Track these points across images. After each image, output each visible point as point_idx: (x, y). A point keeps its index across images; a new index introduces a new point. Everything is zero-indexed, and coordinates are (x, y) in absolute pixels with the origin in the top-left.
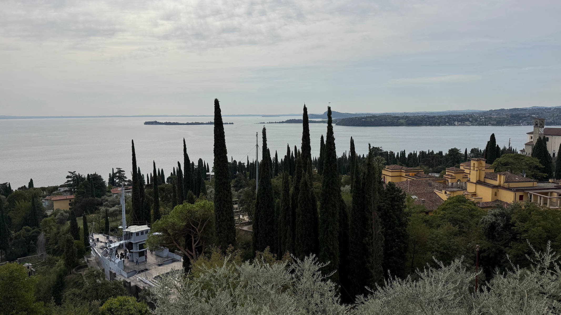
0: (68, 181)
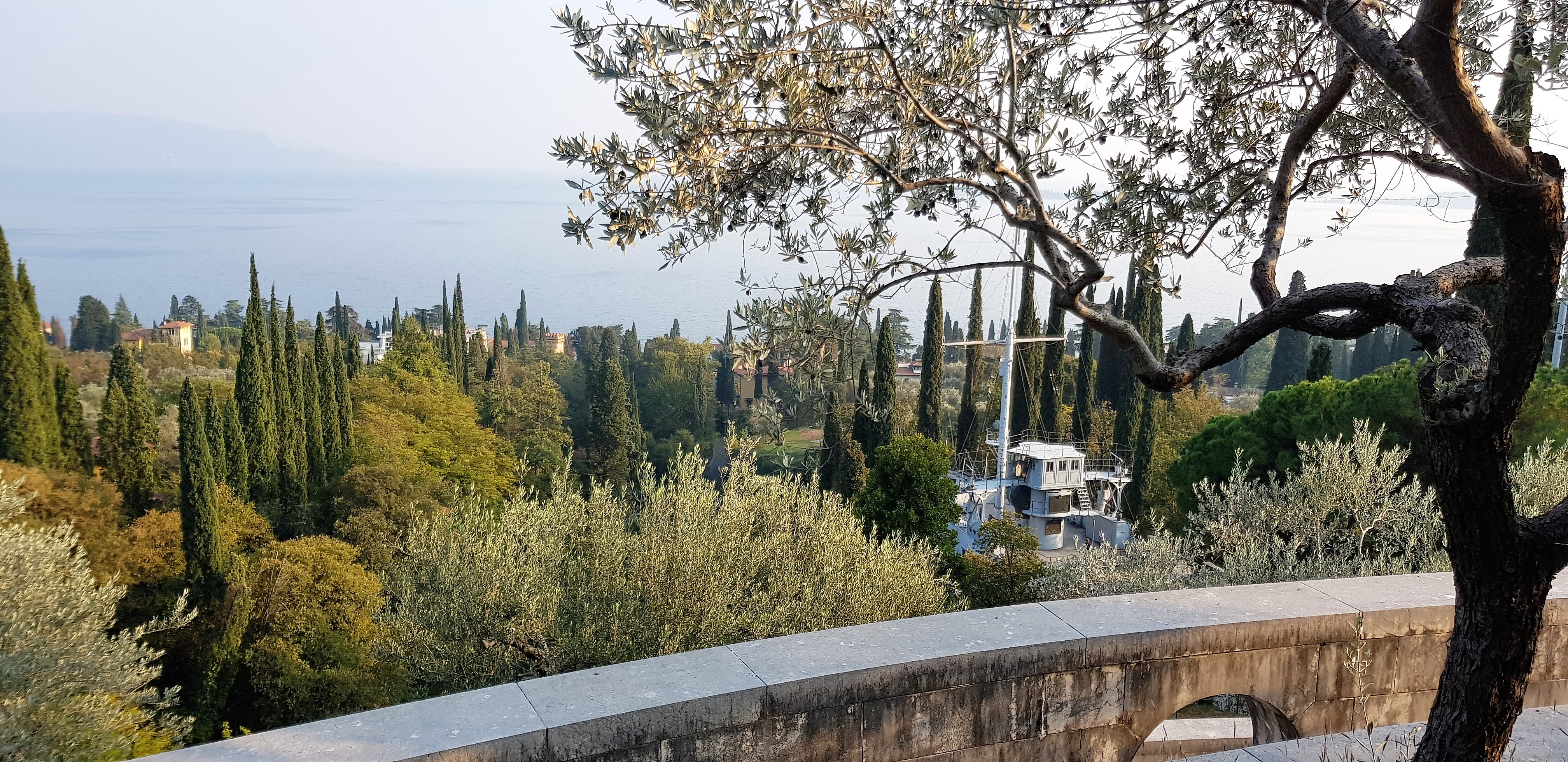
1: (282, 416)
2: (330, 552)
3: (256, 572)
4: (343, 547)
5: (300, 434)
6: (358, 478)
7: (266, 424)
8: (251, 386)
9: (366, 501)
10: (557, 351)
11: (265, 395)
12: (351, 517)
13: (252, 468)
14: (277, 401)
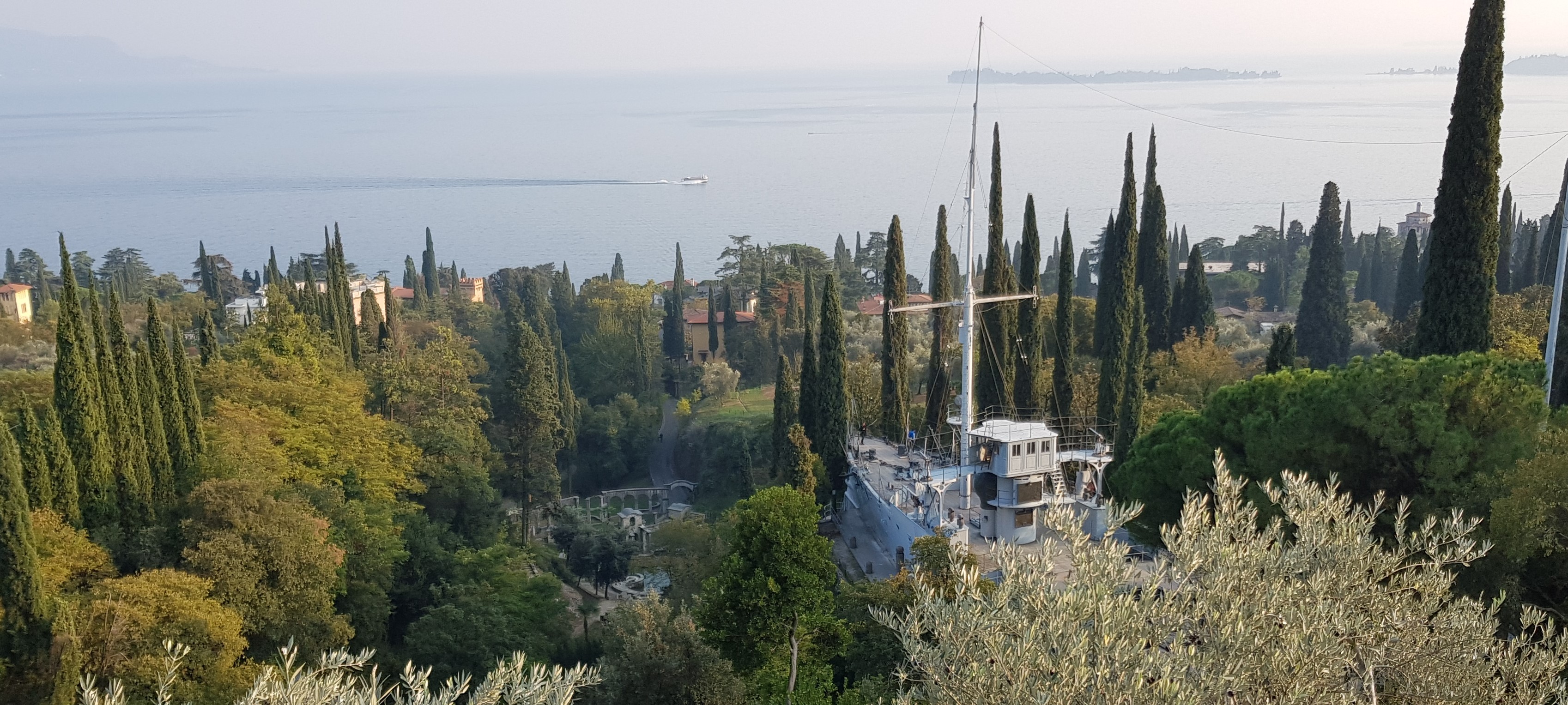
0: (728, 266)
1: (114, 424)
2: (177, 589)
3: (88, 618)
4: (190, 580)
5: (138, 443)
6: (208, 496)
7: (96, 434)
8: (73, 390)
9: (221, 523)
10: (475, 299)
11: (90, 401)
12: (201, 542)
13: (82, 488)
14: (107, 406)
